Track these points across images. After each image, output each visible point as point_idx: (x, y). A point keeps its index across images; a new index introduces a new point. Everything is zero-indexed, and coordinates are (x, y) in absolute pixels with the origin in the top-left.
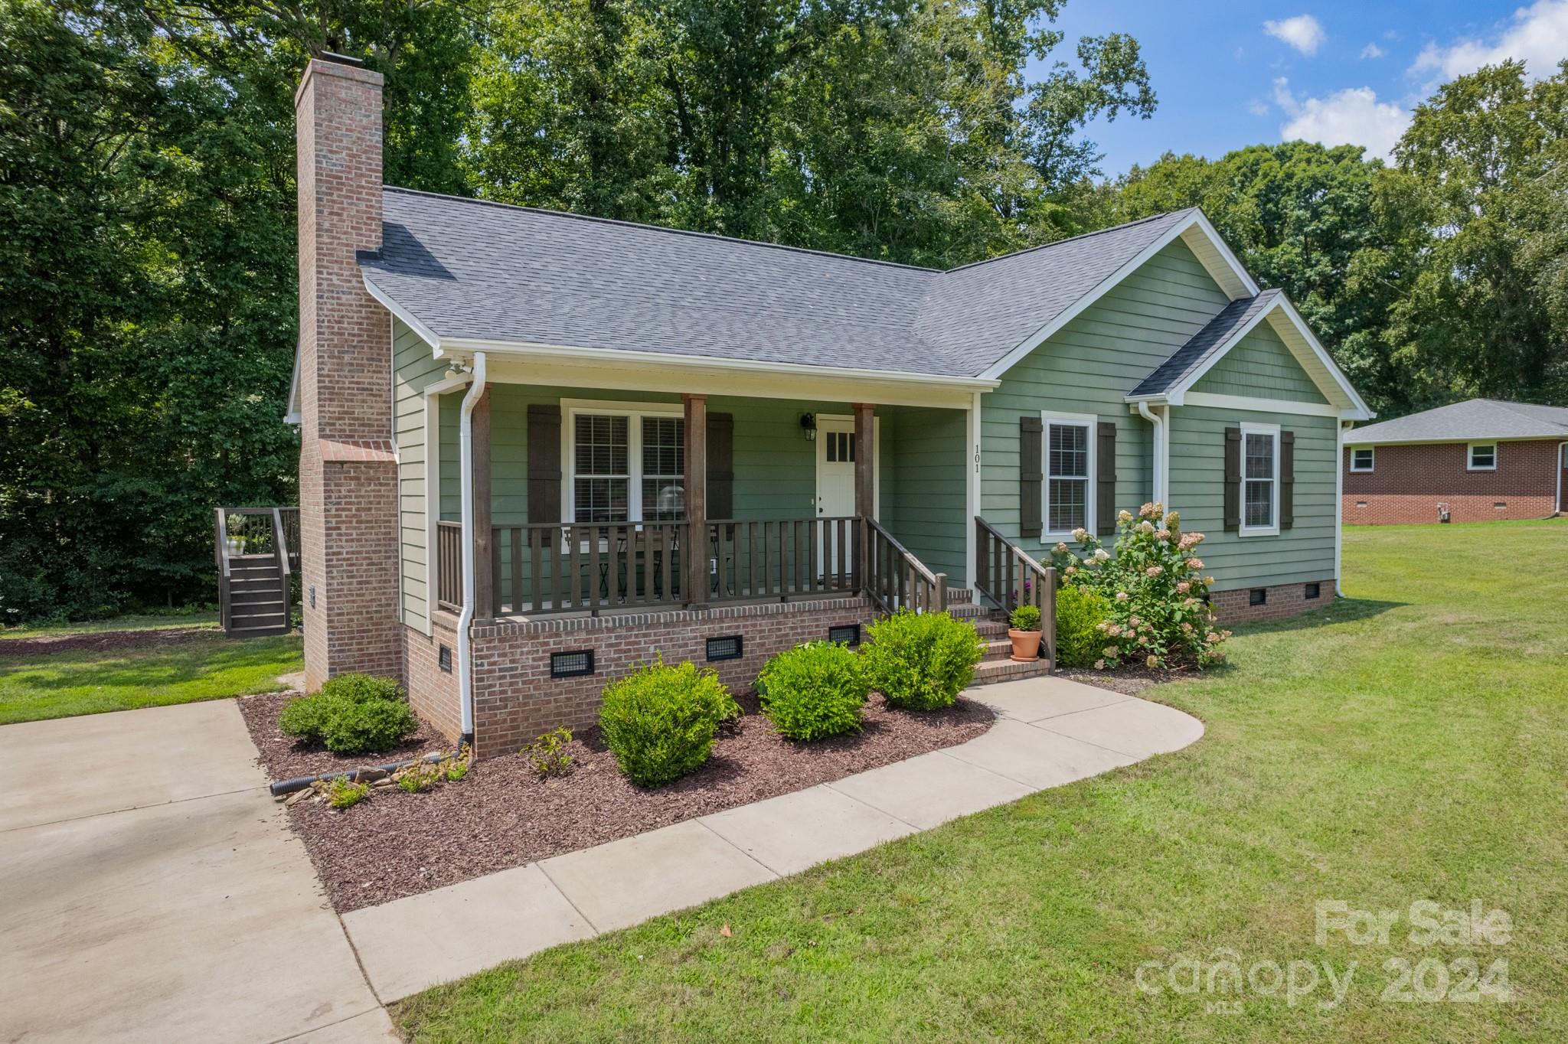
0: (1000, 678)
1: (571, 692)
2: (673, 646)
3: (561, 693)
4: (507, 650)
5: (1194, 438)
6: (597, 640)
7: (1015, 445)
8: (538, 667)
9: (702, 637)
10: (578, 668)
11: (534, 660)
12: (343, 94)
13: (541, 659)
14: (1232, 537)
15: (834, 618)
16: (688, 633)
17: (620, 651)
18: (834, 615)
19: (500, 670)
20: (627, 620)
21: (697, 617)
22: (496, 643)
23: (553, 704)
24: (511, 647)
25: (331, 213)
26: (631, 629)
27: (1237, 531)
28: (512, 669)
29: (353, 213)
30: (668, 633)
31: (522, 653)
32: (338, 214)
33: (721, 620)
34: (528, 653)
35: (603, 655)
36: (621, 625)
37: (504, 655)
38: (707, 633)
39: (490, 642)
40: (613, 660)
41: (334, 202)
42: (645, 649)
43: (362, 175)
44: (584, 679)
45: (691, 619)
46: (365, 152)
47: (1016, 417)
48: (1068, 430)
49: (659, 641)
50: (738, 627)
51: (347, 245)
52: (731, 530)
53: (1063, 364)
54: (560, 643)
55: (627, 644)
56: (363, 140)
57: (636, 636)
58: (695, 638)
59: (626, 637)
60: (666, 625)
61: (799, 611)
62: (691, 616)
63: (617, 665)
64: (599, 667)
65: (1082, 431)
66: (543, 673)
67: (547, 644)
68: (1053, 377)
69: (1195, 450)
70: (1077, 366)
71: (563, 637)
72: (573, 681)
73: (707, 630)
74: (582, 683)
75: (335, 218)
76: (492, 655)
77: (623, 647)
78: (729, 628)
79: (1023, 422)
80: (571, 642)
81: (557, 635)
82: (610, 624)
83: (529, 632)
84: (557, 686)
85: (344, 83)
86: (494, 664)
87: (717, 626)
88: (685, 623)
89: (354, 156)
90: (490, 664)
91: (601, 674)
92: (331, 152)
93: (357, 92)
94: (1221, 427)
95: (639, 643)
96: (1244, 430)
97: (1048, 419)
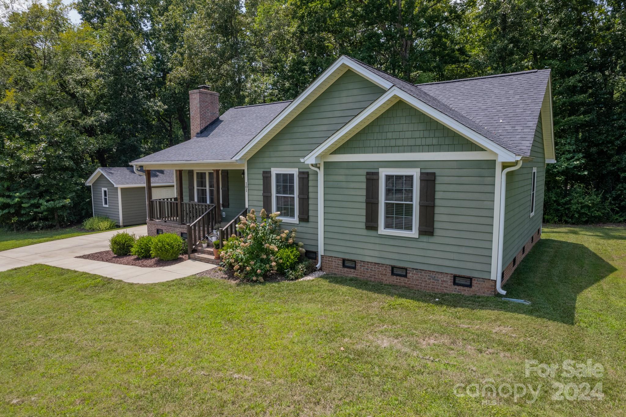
5: (342, 178)
7: (261, 182)
8: (155, 231)
11: (154, 229)
14: (372, 233)
16: (177, 230)
21: (179, 226)
22: (150, 224)
27: (377, 230)
28: (152, 231)
30: (174, 229)
41: (193, 123)
47: (261, 171)
48: (285, 175)
53: (281, 148)
65: (292, 176)
67: (156, 226)
68: (277, 154)
69: (344, 185)
70: (288, 148)
75: (193, 126)
76: (149, 227)
79: (264, 172)
83: (153, 223)
94: (364, 172)
96: (383, 173)
97: (274, 171)
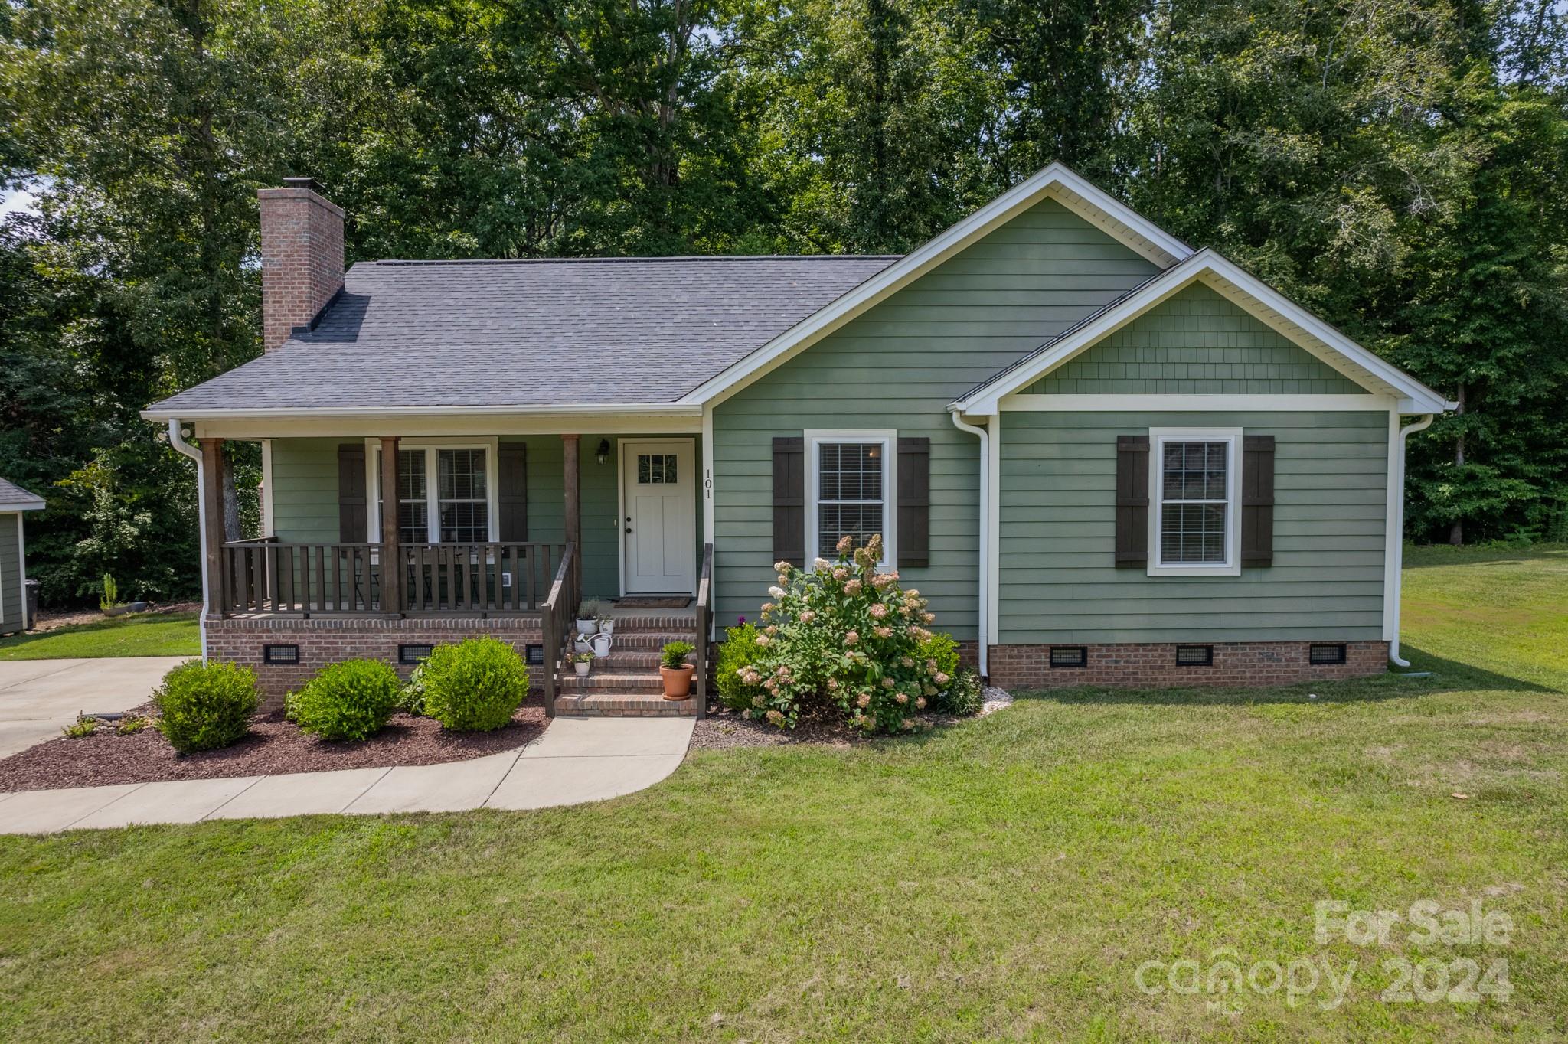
0: (626, 712)
1: (281, 676)
2: (368, 648)
3: (272, 676)
4: (231, 639)
5: (1052, 451)
6: (301, 637)
7: (767, 468)
8: (254, 654)
9: (394, 642)
10: (289, 658)
11: (251, 648)
12: (280, 211)
13: (256, 648)
14: (1133, 576)
15: (532, 637)
16: (381, 638)
17: (320, 648)
18: (532, 633)
19: (226, 654)
20: (324, 623)
21: (388, 625)
22: (222, 633)
23: (266, 684)
24: (233, 637)
25: (274, 302)
26: (329, 631)
27: (1145, 568)
28: (234, 654)
29: (289, 299)
30: (363, 637)
31: (242, 643)
32: (279, 302)
33: (412, 630)
34: (246, 643)
35: (305, 648)
36: (319, 628)
37: (228, 643)
38: (398, 640)
39: (217, 632)
40: (314, 654)
41: (276, 293)
42: (341, 648)
43: (295, 270)
44: (291, 667)
45: (382, 627)
46: (297, 251)
47: (768, 438)
48: (851, 451)
49: (354, 643)
50: (429, 637)
51: (285, 324)
52: (522, 552)
54: (271, 637)
55: (326, 643)
56: (295, 242)
57: (334, 637)
58: (388, 643)
59: (325, 638)
60: (360, 630)
61: (491, 627)
62: (382, 624)
63: (318, 659)
64: (303, 659)
65: (875, 449)
66: (258, 659)
67: (261, 637)
68: (823, 391)
70: (864, 375)
71: (274, 633)
72: (282, 667)
73: (399, 637)
74: (289, 670)
75: (277, 305)
76: (219, 642)
77: (323, 645)
78: (420, 637)
79: (777, 441)
80: (280, 637)
81: (269, 631)
82: (310, 626)
83: (245, 627)
84: (269, 670)
85: (281, 202)
86: (221, 648)
87: (408, 635)
88: (378, 630)
89: (289, 256)
90: (218, 648)
91: (305, 665)
92: (273, 256)
93: (290, 206)
94: (1112, 436)
95: (337, 643)
96: (1159, 437)
97: (814, 439)
